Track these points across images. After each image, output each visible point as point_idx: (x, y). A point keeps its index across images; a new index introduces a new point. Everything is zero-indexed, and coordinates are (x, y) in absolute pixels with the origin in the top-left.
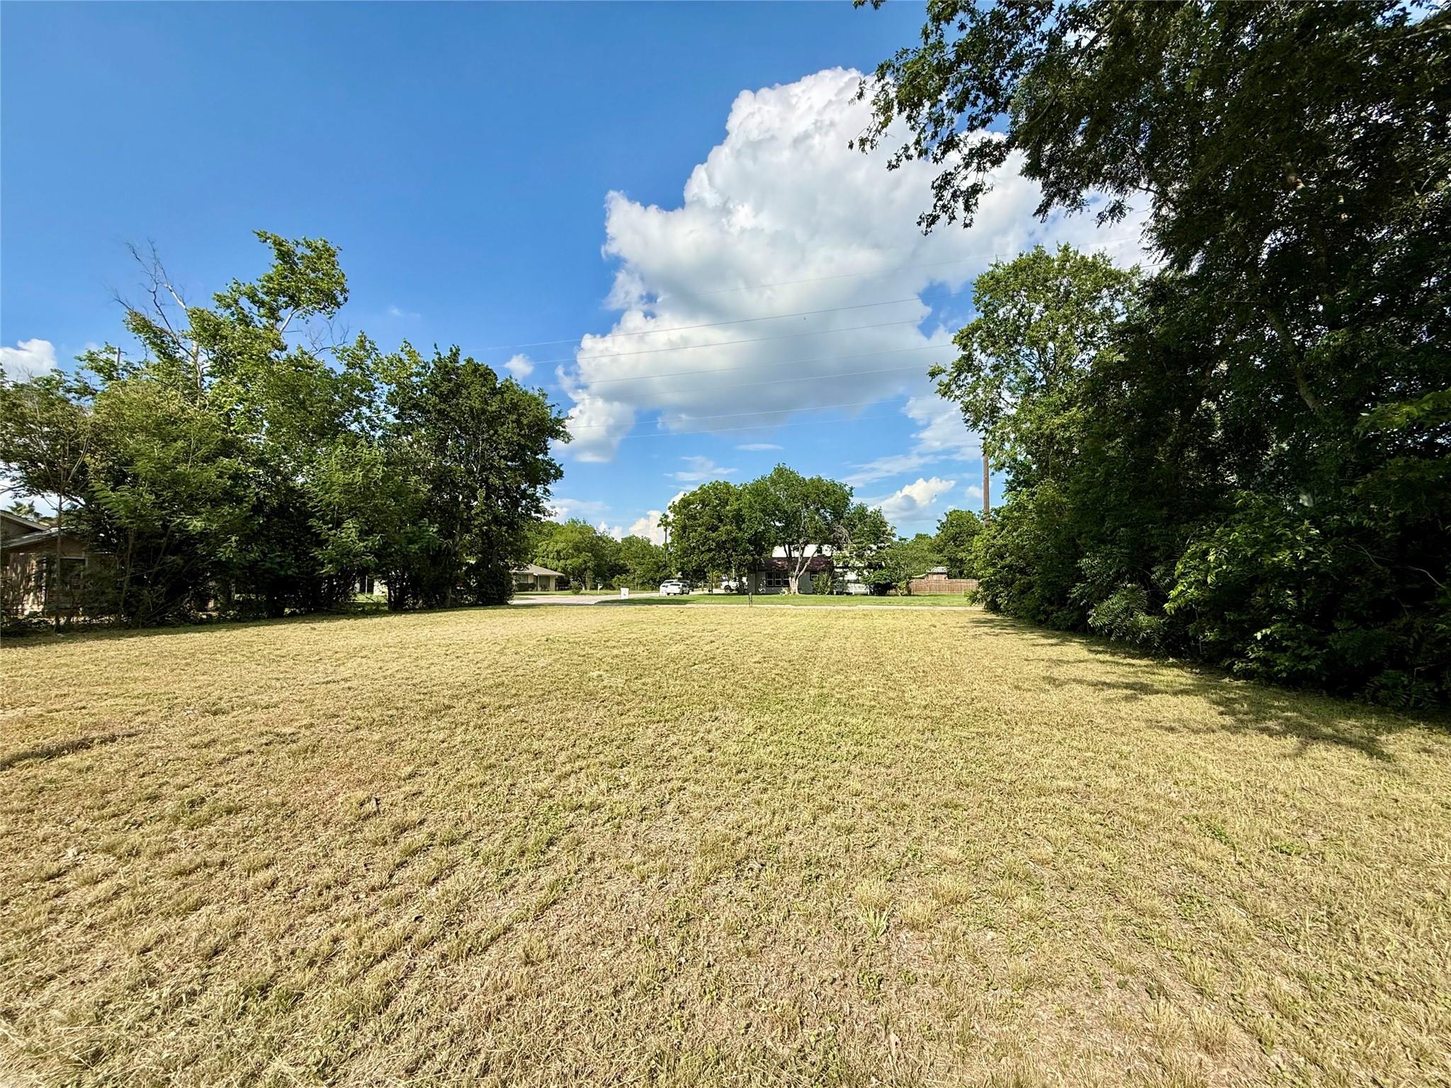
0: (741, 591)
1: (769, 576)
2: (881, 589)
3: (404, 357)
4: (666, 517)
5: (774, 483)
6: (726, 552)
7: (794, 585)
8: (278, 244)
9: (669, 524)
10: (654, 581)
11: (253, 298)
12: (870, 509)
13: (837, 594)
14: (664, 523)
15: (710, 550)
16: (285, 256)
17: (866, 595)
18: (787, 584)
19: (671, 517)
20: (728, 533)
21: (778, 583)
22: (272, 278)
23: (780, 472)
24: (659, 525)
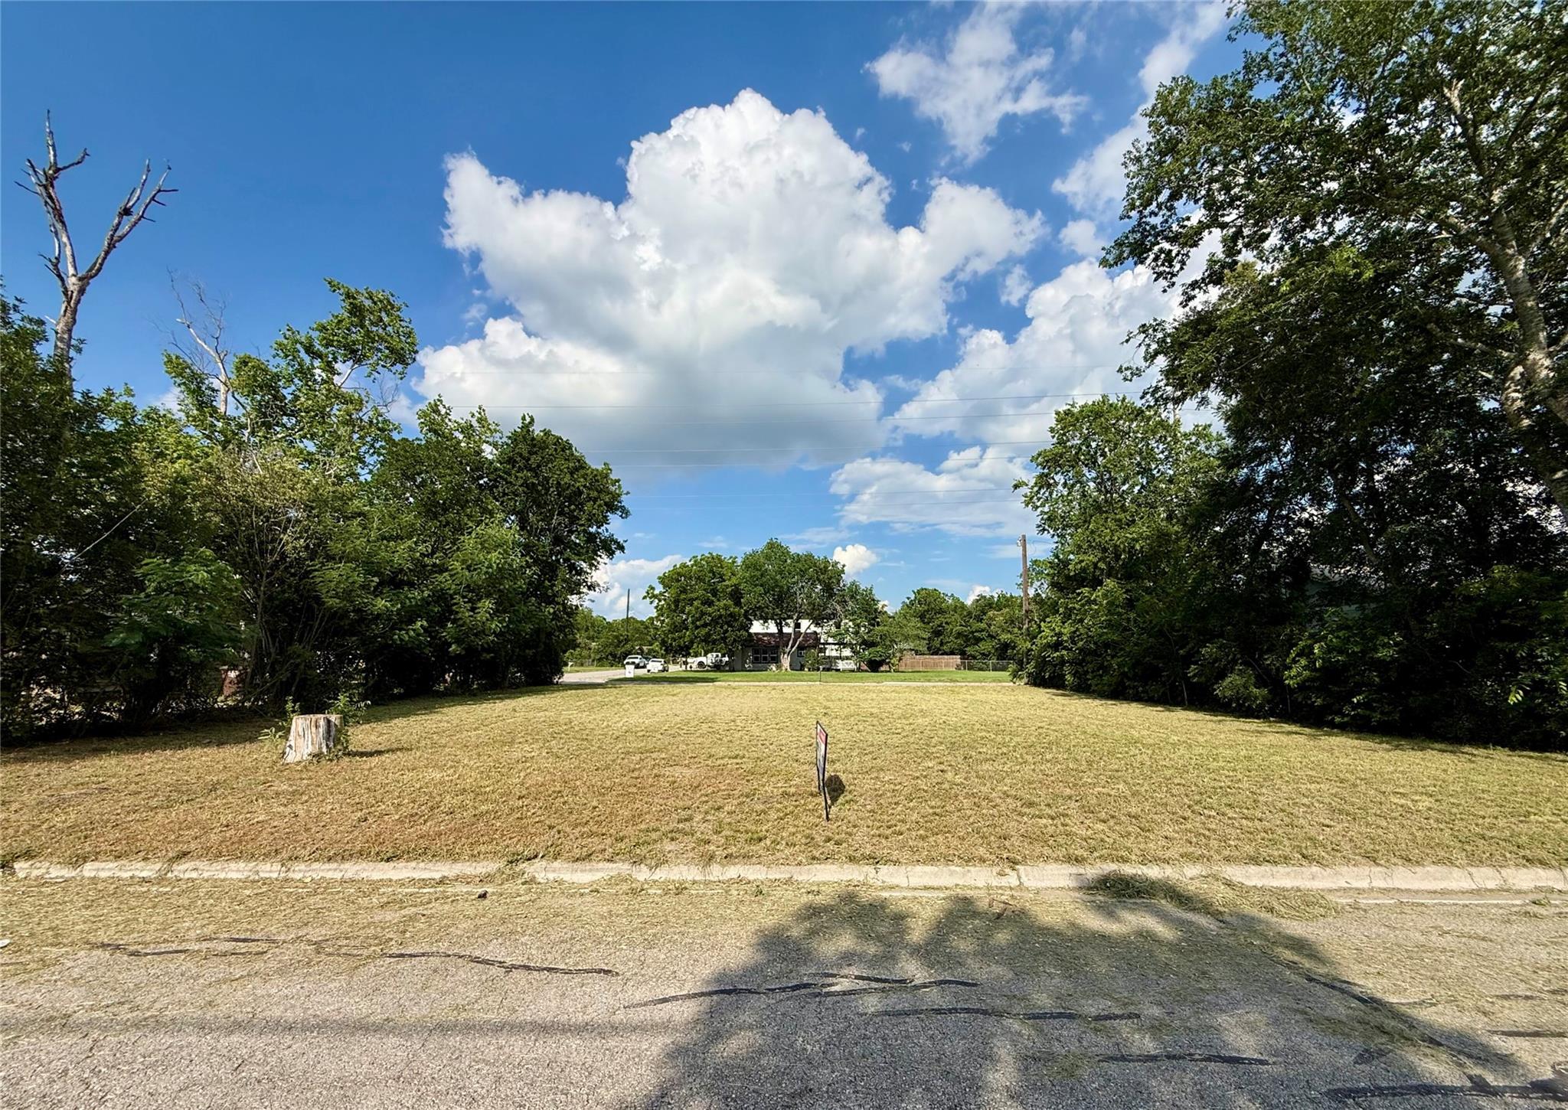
0: (717, 667)
1: (756, 652)
2: (874, 666)
3: (475, 424)
4: (653, 588)
5: (768, 557)
6: (721, 627)
7: (786, 661)
8: (348, 296)
9: (655, 596)
10: (614, 656)
11: (309, 349)
12: (862, 587)
13: (824, 669)
14: (650, 595)
15: (705, 625)
16: (356, 310)
17: (853, 671)
18: (776, 660)
19: (659, 589)
20: (726, 608)
21: (765, 659)
22: (324, 327)
23: (772, 546)
24: (645, 598)
